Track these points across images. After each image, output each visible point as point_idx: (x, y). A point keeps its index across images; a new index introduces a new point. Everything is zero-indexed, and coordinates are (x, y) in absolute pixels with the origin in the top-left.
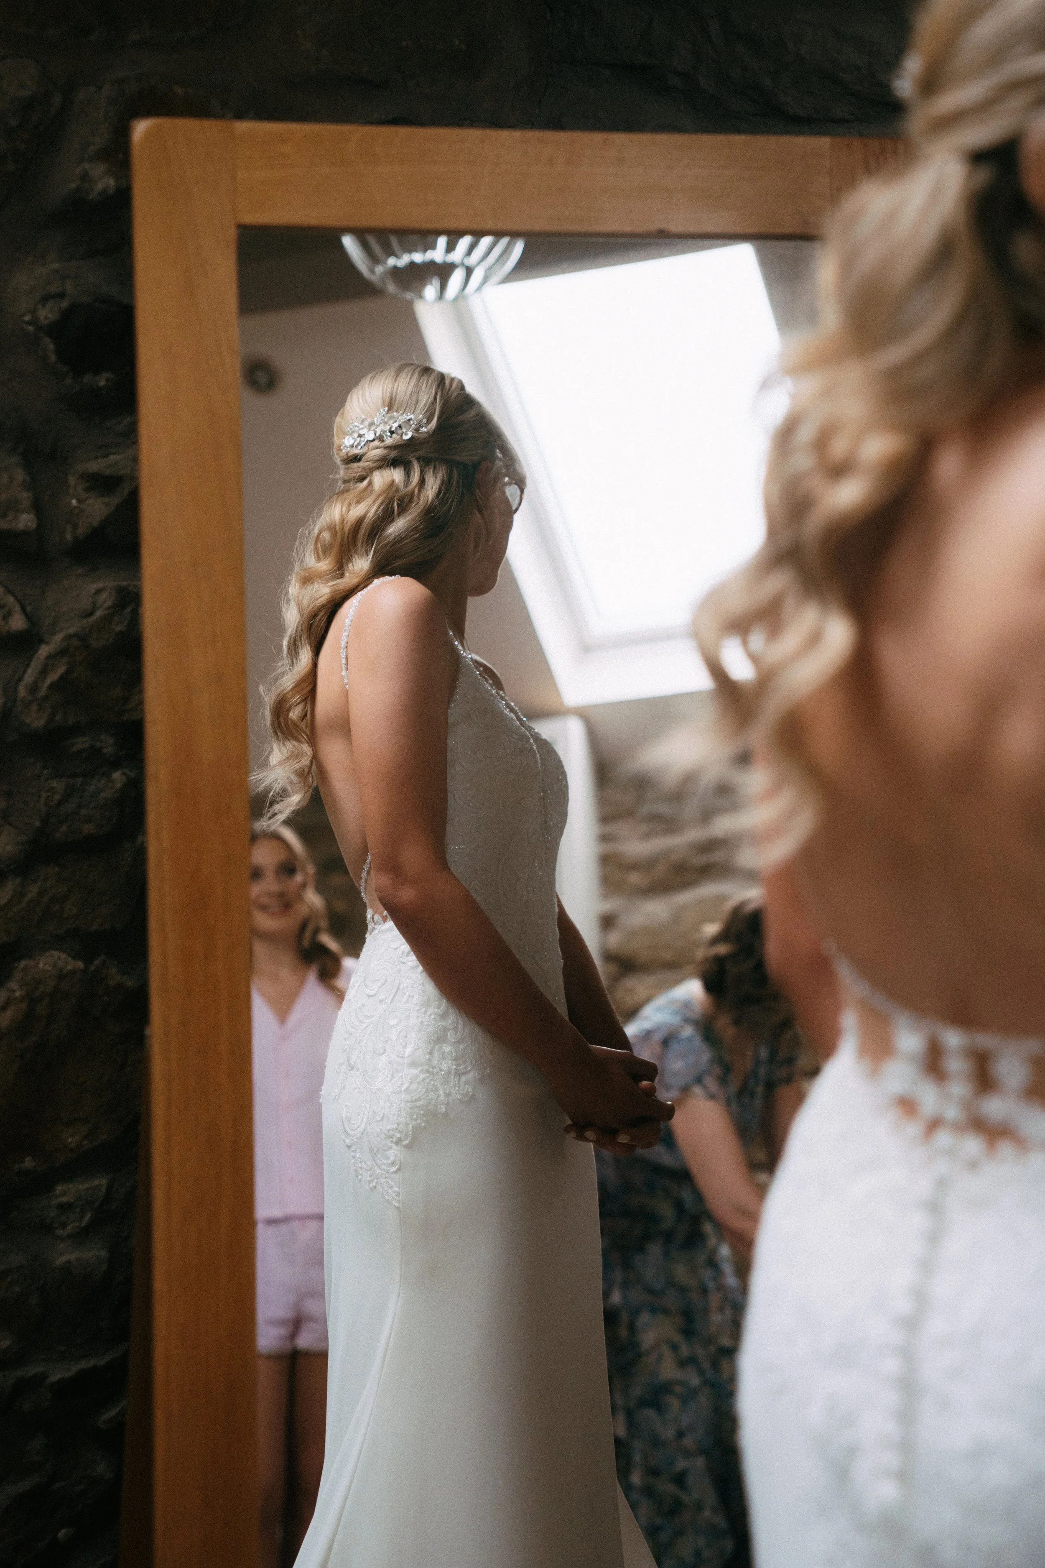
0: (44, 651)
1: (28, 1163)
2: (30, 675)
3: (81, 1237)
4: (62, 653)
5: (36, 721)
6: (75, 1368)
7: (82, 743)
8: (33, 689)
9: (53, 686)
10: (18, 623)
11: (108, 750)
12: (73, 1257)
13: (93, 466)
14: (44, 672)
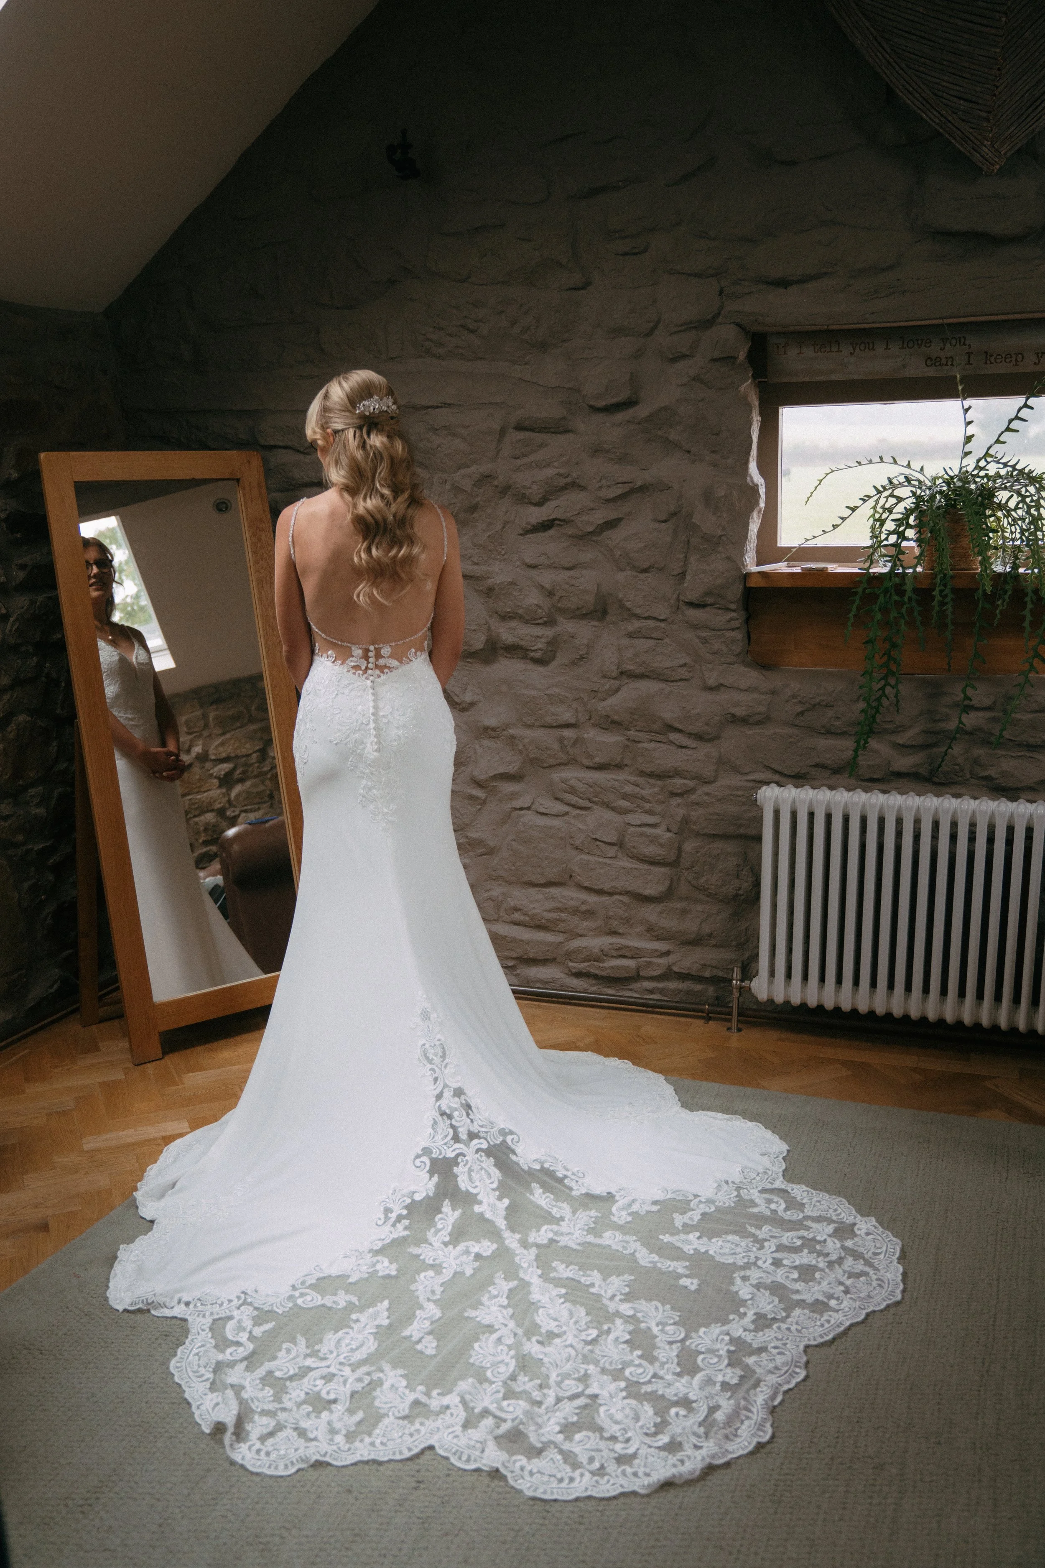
0: (12, 619)
1: (21, 782)
2: (8, 627)
3: (38, 805)
4: (16, 620)
5: (12, 641)
6: (41, 846)
7: (24, 649)
8: (10, 631)
9: (16, 630)
10: (4, 611)
11: (31, 650)
12: (37, 811)
13: (20, 562)
14: (12, 626)
